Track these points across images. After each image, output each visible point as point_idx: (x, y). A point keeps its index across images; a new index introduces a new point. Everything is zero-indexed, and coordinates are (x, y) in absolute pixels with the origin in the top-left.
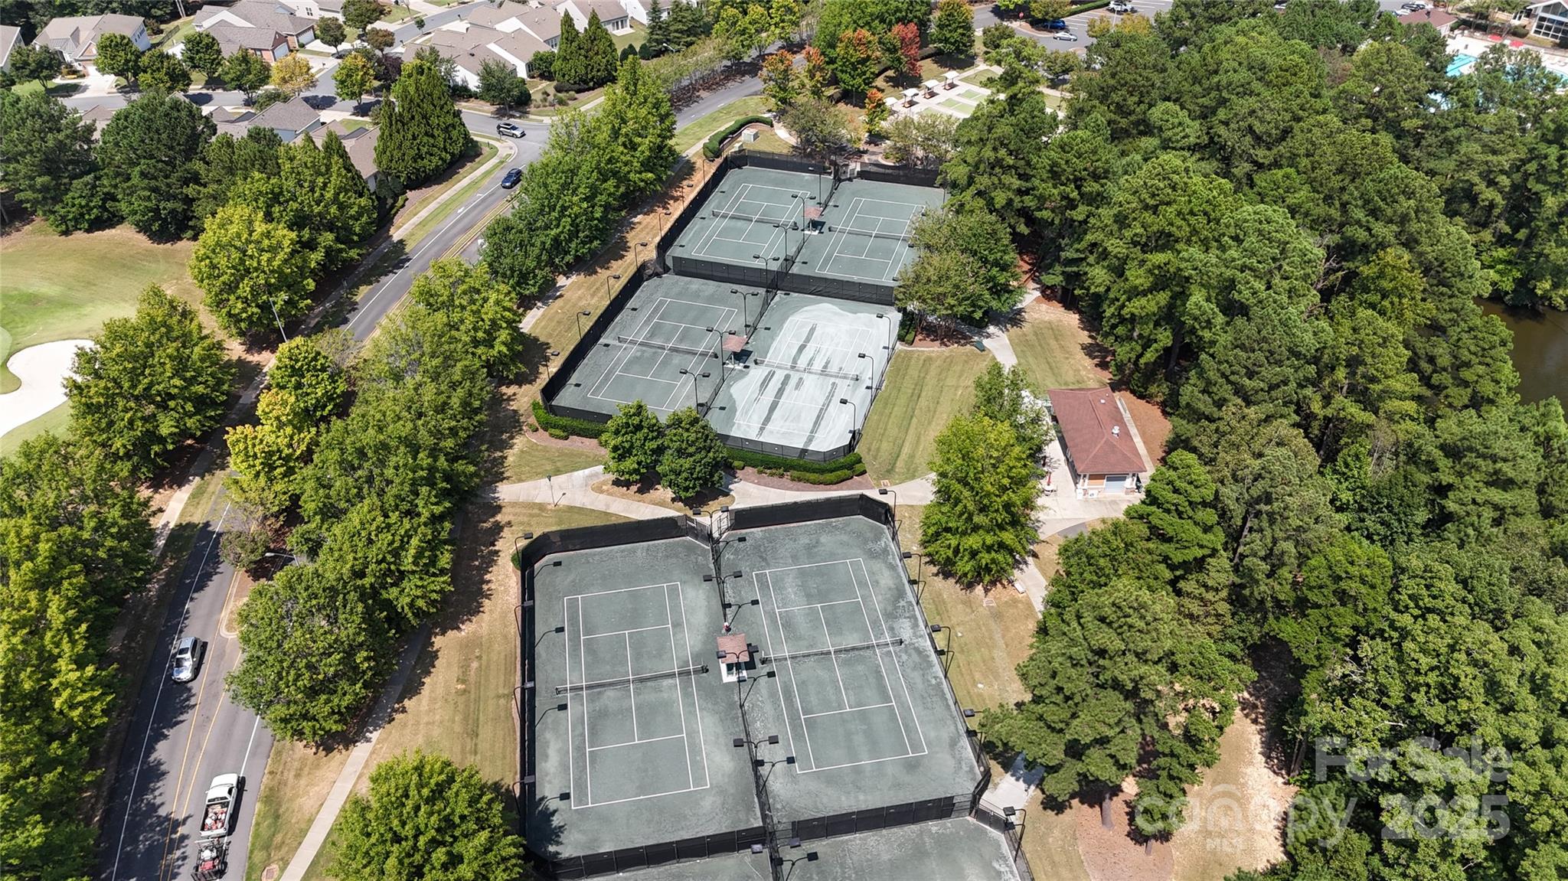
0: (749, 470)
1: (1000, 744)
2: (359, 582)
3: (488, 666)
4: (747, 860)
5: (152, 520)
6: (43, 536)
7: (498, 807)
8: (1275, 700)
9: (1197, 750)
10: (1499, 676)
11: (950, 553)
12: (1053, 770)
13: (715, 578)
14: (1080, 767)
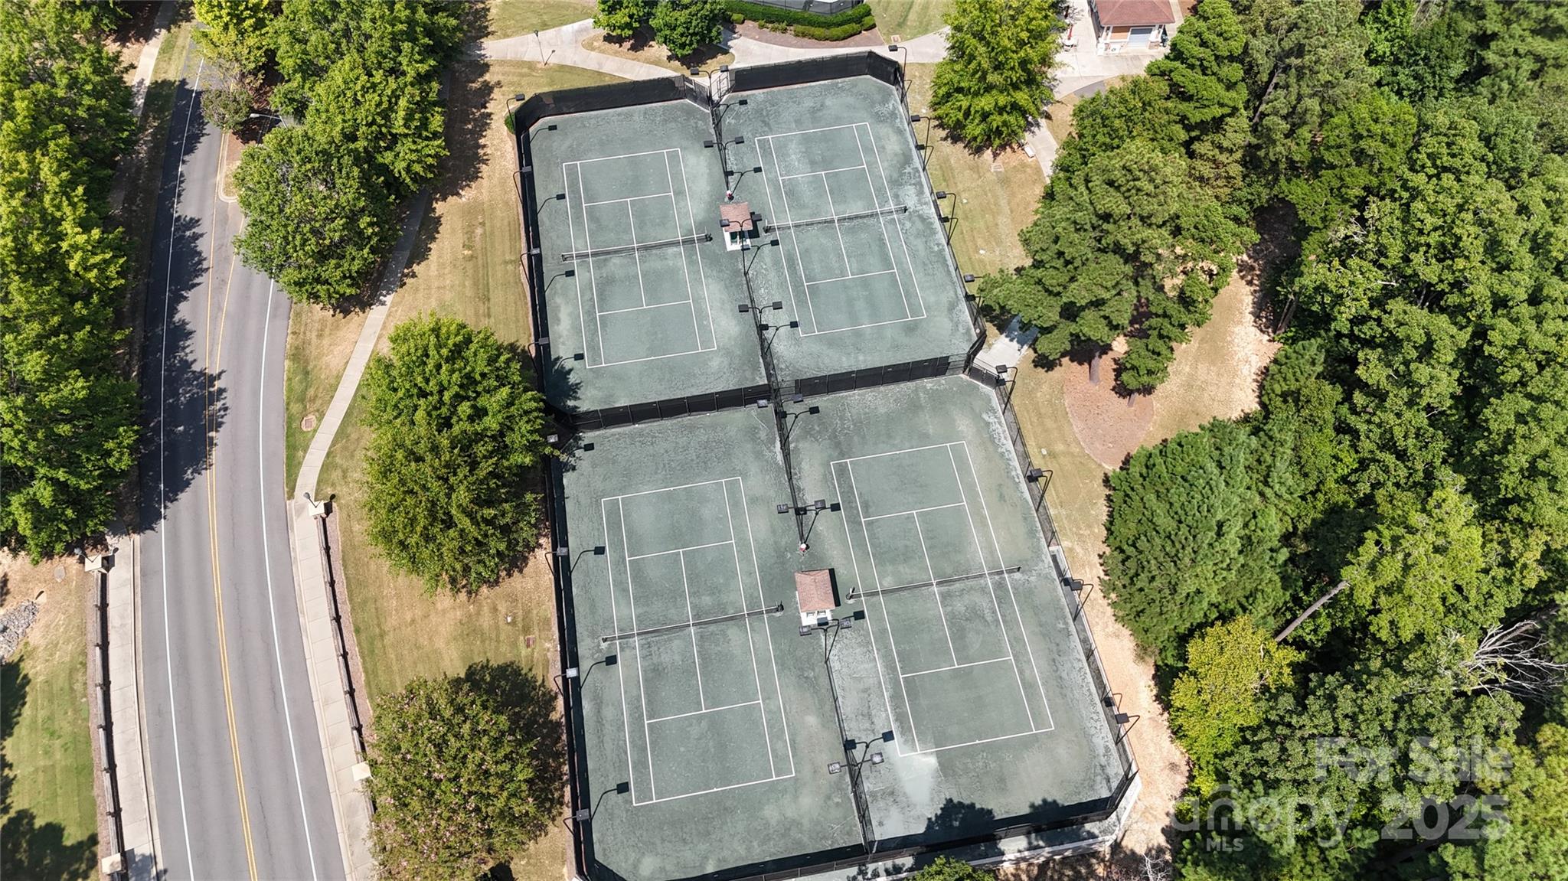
0: (749, 24)
1: (997, 307)
2: (352, 146)
3: (492, 233)
4: (753, 413)
5: (126, 78)
6: (17, 93)
7: (516, 366)
8: (1273, 262)
9: (1189, 311)
10: (1504, 237)
11: (960, 116)
12: (1046, 330)
13: (716, 144)
14: (1073, 328)
